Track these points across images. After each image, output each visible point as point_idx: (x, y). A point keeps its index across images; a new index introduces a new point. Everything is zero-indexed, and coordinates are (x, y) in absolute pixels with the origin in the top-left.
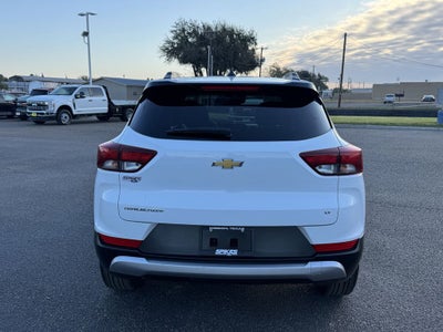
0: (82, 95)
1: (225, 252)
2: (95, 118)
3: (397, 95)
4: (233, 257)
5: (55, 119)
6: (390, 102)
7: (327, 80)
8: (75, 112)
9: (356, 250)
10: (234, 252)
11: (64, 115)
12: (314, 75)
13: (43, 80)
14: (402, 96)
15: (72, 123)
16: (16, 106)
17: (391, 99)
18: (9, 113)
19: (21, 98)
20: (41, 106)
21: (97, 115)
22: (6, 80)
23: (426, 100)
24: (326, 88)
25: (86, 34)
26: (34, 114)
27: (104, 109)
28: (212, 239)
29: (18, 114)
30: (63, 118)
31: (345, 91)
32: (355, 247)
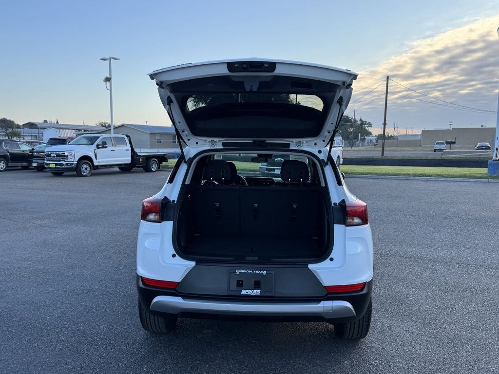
0: (104, 145)
1: (249, 292)
2: (117, 169)
3: (448, 143)
4: (256, 296)
5: (75, 171)
6: (441, 150)
7: (370, 125)
8: (96, 163)
9: (365, 291)
10: (257, 292)
11: (85, 166)
12: (355, 121)
13: (59, 127)
14: (454, 143)
15: (93, 175)
16: (32, 157)
17: (442, 146)
18: (25, 164)
19: (37, 148)
20: (61, 156)
21: (119, 165)
22: (18, 127)
23: (480, 148)
24: (369, 134)
25: (108, 80)
26: (53, 166)
27: (127, 159)
28: (238, 281)
29: (35, 165)
30: (83, 169)
31: (390, 137)
32: (362, 289)
